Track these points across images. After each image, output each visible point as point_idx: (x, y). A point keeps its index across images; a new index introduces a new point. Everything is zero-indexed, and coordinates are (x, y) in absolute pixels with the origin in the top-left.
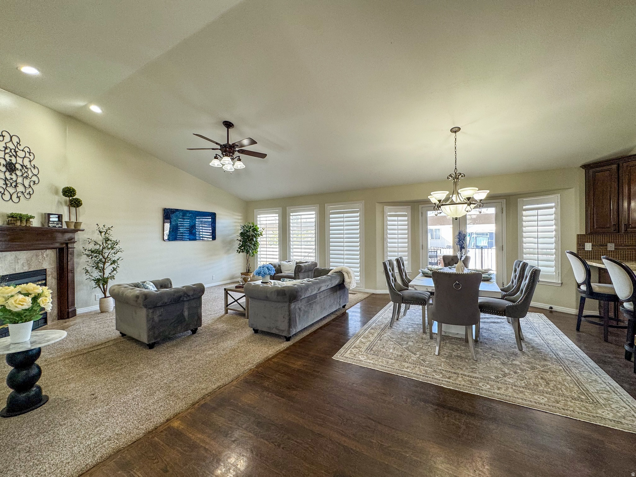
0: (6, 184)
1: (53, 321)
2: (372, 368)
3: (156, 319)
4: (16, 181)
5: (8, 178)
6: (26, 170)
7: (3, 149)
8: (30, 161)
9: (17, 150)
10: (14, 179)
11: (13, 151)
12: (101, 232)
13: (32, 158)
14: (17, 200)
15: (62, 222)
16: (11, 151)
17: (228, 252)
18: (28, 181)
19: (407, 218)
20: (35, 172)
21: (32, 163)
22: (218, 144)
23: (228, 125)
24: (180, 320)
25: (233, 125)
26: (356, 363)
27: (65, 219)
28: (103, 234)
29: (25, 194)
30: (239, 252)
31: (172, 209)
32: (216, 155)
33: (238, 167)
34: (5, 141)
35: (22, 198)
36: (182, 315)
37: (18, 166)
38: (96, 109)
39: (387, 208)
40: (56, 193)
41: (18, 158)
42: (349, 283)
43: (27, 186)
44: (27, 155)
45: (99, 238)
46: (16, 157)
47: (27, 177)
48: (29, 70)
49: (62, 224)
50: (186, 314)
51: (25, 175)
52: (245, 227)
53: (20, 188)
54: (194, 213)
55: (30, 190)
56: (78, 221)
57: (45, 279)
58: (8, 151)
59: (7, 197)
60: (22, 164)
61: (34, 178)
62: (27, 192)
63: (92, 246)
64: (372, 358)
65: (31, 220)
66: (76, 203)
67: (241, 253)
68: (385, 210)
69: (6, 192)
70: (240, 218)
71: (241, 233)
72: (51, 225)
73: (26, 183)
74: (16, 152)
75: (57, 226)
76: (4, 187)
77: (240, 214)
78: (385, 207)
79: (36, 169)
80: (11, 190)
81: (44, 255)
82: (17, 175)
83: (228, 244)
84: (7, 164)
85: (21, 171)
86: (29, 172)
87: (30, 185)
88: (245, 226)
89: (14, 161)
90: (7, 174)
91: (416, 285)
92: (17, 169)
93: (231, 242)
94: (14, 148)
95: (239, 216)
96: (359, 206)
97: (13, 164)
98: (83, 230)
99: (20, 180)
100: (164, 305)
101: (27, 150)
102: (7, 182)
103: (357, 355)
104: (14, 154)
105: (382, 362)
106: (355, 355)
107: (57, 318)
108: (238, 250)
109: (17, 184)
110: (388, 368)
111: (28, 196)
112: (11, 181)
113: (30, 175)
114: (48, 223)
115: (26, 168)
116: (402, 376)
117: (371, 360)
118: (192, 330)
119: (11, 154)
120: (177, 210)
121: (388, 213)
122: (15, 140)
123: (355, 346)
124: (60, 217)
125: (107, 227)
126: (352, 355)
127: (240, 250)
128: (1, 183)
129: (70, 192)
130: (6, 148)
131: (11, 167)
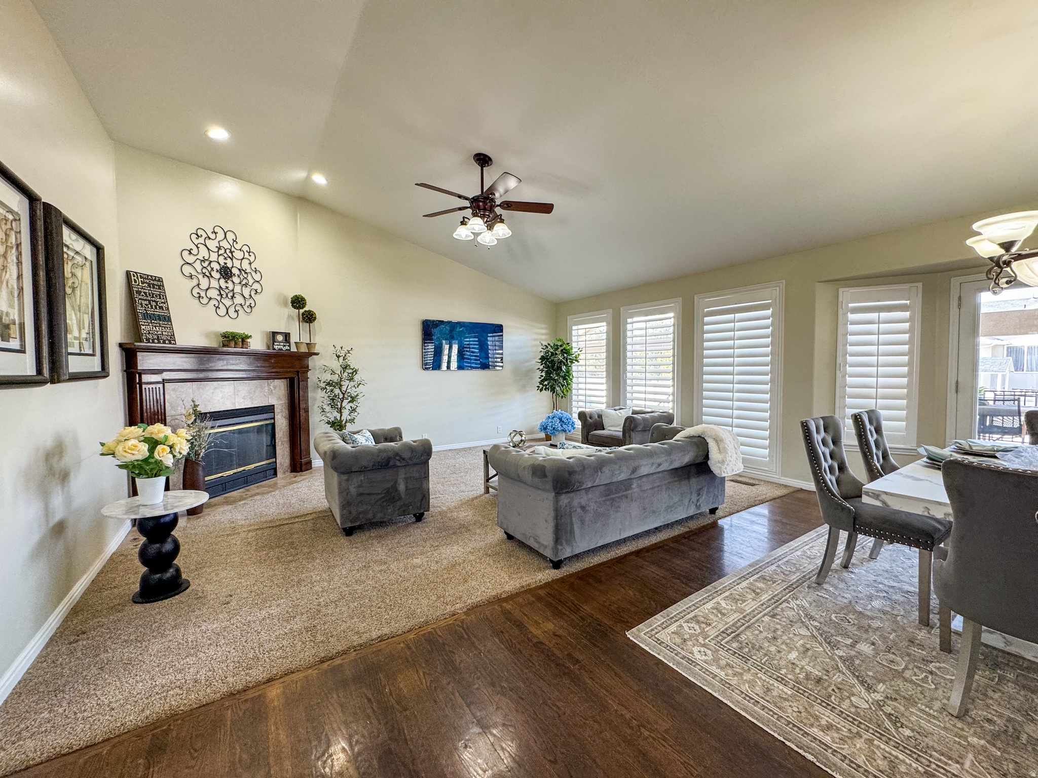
0: (221, 295)
1: (284, 473)
2: (716, 695)
3: (353, 490)
4: (233, 290)
5: (223, 287)
6: (245, 276)
7: (216, 250)
8: (250, 264)
9: (233, 249)
10: (231, 288)
11: (228, 251)
12: (338, 357)
13: (252, 259)
14: (235, 315)
15: (289, 343)
16: (225, 252)
17: (523, 388)
18: (248, 289)
19: (908, 313)
20: (257, 277)
21: (253, 266)
22: (466, 199)
23: (483, 160)
24: (391, 496)
25: (490, 159)
26: (678, 664)
27: (294, 339)
28: (341, 359)
29: (245, 307)
30: (541, 390)
31: (434, 321)
32: (464, 218)
33: (499, 236)
34: (218, 239)
35: (241, 312)
36: (395, 487)
37: (235, 271)
38: (319, 179)
39: (845, 293)
40: (286, 305)
41: (234, 260)
42: (719, 462)
43: (247, 296)
44: (247, 255)
45: (336, 365)
46: (232, 260)
47: (246, 285)
48: (218, 133)
49: (289, 346)
50: (402, 487)
51: (244, 283)
52: (549, 347)
53: (239, 300)
54: (468, 326)
55: (251, 301)
56: (312, 342)
57: (274, 418)
58: (221, 252)
59: (222, 311)
60: (240, 268)
61: (256, 286)
62: (248, 304)
63: (328, 377)
64: (728, 665)
65: (248, 340)
66: (309, 318)
67: (544, 391)
68: (840, 299)
69: (221, 306)
70: (544, 331)
71: (542, 358)
72: (276, 347)
73: (246, 292)
74: (231, 252)
75: (284, 349)
76: (219, 298)
77: (544, 326)
78: (841, 290)
79: (258, 274)
80: (228, 302)
81: (271, 387)
82: (233, 283)
83: (521, 375)
84: (221, 269)
85: (239, 276)
86: (249, 278)
87: (250, 295)
88: (549, 344)
89: (229, 265)
90: (222, 281)
91: (886, 493)
92: (234, 275)
93: (528, 373)
94: (229, 247)
95: (542, 328)
96: (773, 293)
97: (228, 268)
98: (317, 354)
99: (238, 289)
100: (362, 471)
101: (245, 249)
102: (222, 292)
103: (691, 643)
104: (230, 255)
105: (752, 684)
106: (685, 640)
107: (289, 470)
108: (539, 387)
109: (234, 294)
110: (763, 708)
111: (248, 310)
112: (227, 291)
113: (251, 281)
114: (273, 344)
115: (246, 273)
116: (801, 751)
117: (722, 668)
118: (415, 515)
119: (226, 256)
120: (442, 322)
121: (850, 305)
122: (230, 236)
123: (695, 616)
124: (287, 336)
125: (345, 349)
126: (678, 640)
127: (541, 386)
128: (213, 293)
129: (298, 302)
130: (219, 248)
131: (226, 273)
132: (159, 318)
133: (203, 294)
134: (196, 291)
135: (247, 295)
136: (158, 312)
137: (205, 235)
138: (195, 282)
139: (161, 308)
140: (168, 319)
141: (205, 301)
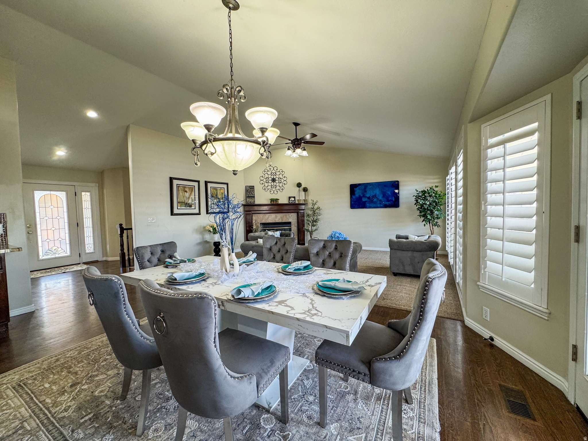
0: (272, 187)
5: (273, 185)
6: (281, 180)
8: (282, 175)
9: (276, 172)
10: (275, 185)
11: (274, 173)
12: (313, 204)
13: (283, 173)
14: (276, 193)
15: (296, 200)
18: (282, 184)
20: (285, 179)
21: (284, 176)
27: (298, 198)
31: (356, 184)
34: (271, 170)
35: (279, 191)
40: (295, 186)
44: (281, 173)
46: (276, 176)
51: (280, 182)
53: (278, 188)
55: (283, 187)
56: (306, 199)
57: (291, 226)
59: (272, 192)
60: (279, 177)
61: (285, 182)
62: (281, 188)
65: (279, 201)
66: (305, 190)
69: (272, 190)
72: (290, 202)
73: (281, 185)
75: (293, 202)
76: (271, 188)
80: (274, 189)
81: (290, 216)
82: (276, 183)
84: (272, 179)
85: (278, 180)
90: (272, 183)
92: (276, 180)
97: (274, 178)
98: (307, 204)
99: (278, 184)
101: (281, 171)
111: (281, 190)
113: (283, 181)
115: (281, 178)
119: (274, 175)
122: (275, 168)
124: (294, 197)
125: (316, 201)
128: (269, 187)
129: (299, 185)
130: (271, 173)
131: (274, 180)
132: (252, 197)
133: (266, 188)
134: (264, 187)
135: (281, 186)
136: (252, 195)
137: (267, 171)
138: (264, 185)
139: (252, 194)
140: (254, 197)
141: (267, 190)
